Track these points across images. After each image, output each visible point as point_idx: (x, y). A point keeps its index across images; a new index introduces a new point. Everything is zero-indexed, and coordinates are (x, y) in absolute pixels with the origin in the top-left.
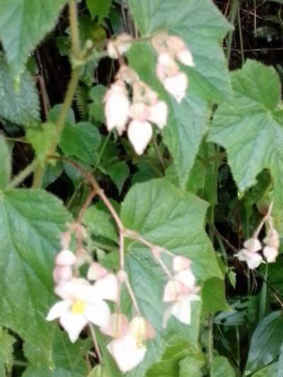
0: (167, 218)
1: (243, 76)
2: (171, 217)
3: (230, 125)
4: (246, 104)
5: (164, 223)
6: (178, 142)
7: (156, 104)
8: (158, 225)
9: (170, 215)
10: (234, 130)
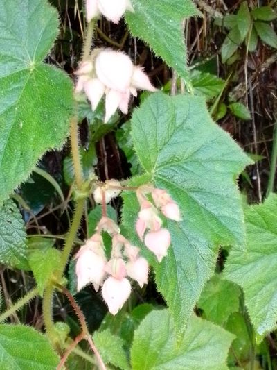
0: (186, 350)
1: (265, 210)
2: (190, 348)
3: (250, 262)
4: (268, 240)
5: (181, 355)
6: (176, 289)
7: (135, 261)
8: (175, 356)
9: (188, 346)
10: (253, 268)
